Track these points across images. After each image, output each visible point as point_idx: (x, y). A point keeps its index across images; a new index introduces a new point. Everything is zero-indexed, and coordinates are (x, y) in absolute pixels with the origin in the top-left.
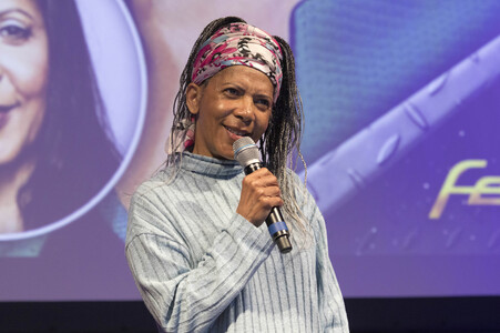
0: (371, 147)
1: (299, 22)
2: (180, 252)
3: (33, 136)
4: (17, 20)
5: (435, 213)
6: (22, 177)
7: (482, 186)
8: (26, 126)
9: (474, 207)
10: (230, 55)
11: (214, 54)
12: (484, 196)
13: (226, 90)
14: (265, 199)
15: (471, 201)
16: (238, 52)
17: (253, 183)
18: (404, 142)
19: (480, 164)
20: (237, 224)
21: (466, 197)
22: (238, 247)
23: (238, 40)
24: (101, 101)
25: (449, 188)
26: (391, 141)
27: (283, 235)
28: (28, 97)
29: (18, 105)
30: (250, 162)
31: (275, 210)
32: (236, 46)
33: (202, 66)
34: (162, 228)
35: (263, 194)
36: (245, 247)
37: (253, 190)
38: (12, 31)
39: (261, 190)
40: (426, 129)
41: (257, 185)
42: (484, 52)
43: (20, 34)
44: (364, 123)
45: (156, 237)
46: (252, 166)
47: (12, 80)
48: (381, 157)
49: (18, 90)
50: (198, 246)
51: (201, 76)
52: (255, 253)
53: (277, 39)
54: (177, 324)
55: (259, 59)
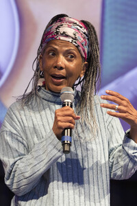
2: (23, 144)
16: (54, 33)
27: (67, 144)
31: (69, 130)
34: (16, 129)
35: (59, 121)
41: (58, 115)
45: (11, 134)
46: (66, 103)
52: (55, 151)
53: (83, 22)
54: (12, 183)
55: (64, 34)
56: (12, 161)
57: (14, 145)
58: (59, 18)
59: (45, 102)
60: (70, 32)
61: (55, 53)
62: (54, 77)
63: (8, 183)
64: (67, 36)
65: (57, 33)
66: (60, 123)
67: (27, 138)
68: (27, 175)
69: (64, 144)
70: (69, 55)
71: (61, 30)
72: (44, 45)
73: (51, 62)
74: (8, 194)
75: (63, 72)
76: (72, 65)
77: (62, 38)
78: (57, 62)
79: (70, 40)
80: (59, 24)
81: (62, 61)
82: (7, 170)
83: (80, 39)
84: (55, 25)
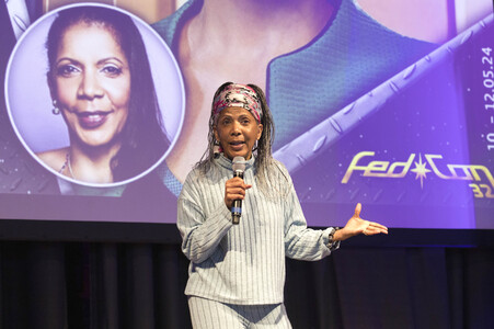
0: (310, 142)
1: (272, 71)
3: (120, 129)
4: (114, 64)
5: (344, 181)
6: (113, 152)
7: (372, 166)
8: (117, 123)
9: (367, 178)
12: (372, 172)
15: (365, 175)
16: (224, 102)
18: (329, 140)
19: (372, 154)
21: (363, 172)
23: (225, 96)
24: (159, 110)
25: (353, 166)
26: (322, 139)
28: (118, 107)
29: (112, 111)
34: (194, 198)
38: (111, 70)
40: (341, 133)
42: (375, 91)
43: (115, 72)
44: (307, 129)
45: (189, 203)
47: (110, 98)
48: (315, 148)
49: (113, 103)
52: (226, 221)
53: (251, 86)
54: (189, 251)
55: (235, 101)
56: (189, 230)
57: (192, 214)
58: (226, 87)
59: (224, 169)
60: (240, 97)
61: (229, 121)
62: (233, 143)
63: (184, 251)
64: (238, 102)
65: (228, 101)
66: (229, 195)
67: (204, 207)
68: (201, 244)
69: (233, 215)
70: (244, 121)
71: (231, 97)
72: (217, 115)
73: (227, 131)
74: (184, 261)
75: (241, 138)
76: (249, 129)
77: (233, 105)
78: (233, 129)
79: (242, 105)
80: (227, 92)
81: (238, 127)
82: (184, 238)
83: (251, 102)
84: (223, 94)
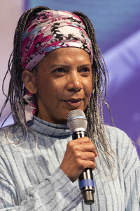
2: (9, 189)
10: (49, 43)
11: (35, 44)
13: (54, 71)
14: (81, 161)
16: (53, 38)
17: (74, 147)
20: (58, 176)
22: (55, 195)
23: (50, 28)
27: (89, 190)
30: (77, 130)
31: (88, 171)
32: (50, 33)
33: (29, 55)
35: (79, 157)
36: (60, 196)
37: (73, 153)
39: (79, 154)
41: (76, 149)
46: (78, 133)
50: (23, 188)
51: (31, 64)
55: (72, 38)
